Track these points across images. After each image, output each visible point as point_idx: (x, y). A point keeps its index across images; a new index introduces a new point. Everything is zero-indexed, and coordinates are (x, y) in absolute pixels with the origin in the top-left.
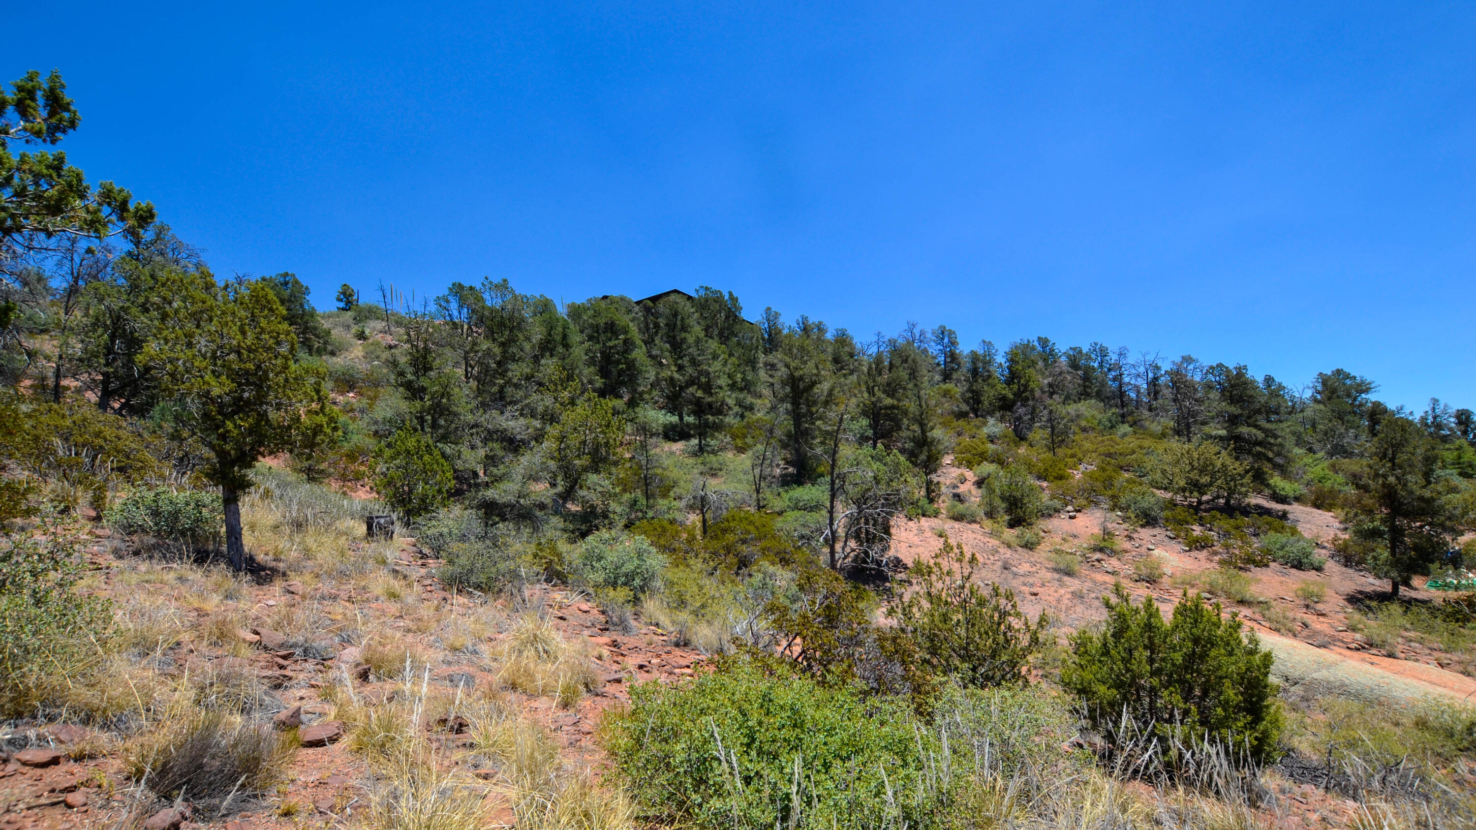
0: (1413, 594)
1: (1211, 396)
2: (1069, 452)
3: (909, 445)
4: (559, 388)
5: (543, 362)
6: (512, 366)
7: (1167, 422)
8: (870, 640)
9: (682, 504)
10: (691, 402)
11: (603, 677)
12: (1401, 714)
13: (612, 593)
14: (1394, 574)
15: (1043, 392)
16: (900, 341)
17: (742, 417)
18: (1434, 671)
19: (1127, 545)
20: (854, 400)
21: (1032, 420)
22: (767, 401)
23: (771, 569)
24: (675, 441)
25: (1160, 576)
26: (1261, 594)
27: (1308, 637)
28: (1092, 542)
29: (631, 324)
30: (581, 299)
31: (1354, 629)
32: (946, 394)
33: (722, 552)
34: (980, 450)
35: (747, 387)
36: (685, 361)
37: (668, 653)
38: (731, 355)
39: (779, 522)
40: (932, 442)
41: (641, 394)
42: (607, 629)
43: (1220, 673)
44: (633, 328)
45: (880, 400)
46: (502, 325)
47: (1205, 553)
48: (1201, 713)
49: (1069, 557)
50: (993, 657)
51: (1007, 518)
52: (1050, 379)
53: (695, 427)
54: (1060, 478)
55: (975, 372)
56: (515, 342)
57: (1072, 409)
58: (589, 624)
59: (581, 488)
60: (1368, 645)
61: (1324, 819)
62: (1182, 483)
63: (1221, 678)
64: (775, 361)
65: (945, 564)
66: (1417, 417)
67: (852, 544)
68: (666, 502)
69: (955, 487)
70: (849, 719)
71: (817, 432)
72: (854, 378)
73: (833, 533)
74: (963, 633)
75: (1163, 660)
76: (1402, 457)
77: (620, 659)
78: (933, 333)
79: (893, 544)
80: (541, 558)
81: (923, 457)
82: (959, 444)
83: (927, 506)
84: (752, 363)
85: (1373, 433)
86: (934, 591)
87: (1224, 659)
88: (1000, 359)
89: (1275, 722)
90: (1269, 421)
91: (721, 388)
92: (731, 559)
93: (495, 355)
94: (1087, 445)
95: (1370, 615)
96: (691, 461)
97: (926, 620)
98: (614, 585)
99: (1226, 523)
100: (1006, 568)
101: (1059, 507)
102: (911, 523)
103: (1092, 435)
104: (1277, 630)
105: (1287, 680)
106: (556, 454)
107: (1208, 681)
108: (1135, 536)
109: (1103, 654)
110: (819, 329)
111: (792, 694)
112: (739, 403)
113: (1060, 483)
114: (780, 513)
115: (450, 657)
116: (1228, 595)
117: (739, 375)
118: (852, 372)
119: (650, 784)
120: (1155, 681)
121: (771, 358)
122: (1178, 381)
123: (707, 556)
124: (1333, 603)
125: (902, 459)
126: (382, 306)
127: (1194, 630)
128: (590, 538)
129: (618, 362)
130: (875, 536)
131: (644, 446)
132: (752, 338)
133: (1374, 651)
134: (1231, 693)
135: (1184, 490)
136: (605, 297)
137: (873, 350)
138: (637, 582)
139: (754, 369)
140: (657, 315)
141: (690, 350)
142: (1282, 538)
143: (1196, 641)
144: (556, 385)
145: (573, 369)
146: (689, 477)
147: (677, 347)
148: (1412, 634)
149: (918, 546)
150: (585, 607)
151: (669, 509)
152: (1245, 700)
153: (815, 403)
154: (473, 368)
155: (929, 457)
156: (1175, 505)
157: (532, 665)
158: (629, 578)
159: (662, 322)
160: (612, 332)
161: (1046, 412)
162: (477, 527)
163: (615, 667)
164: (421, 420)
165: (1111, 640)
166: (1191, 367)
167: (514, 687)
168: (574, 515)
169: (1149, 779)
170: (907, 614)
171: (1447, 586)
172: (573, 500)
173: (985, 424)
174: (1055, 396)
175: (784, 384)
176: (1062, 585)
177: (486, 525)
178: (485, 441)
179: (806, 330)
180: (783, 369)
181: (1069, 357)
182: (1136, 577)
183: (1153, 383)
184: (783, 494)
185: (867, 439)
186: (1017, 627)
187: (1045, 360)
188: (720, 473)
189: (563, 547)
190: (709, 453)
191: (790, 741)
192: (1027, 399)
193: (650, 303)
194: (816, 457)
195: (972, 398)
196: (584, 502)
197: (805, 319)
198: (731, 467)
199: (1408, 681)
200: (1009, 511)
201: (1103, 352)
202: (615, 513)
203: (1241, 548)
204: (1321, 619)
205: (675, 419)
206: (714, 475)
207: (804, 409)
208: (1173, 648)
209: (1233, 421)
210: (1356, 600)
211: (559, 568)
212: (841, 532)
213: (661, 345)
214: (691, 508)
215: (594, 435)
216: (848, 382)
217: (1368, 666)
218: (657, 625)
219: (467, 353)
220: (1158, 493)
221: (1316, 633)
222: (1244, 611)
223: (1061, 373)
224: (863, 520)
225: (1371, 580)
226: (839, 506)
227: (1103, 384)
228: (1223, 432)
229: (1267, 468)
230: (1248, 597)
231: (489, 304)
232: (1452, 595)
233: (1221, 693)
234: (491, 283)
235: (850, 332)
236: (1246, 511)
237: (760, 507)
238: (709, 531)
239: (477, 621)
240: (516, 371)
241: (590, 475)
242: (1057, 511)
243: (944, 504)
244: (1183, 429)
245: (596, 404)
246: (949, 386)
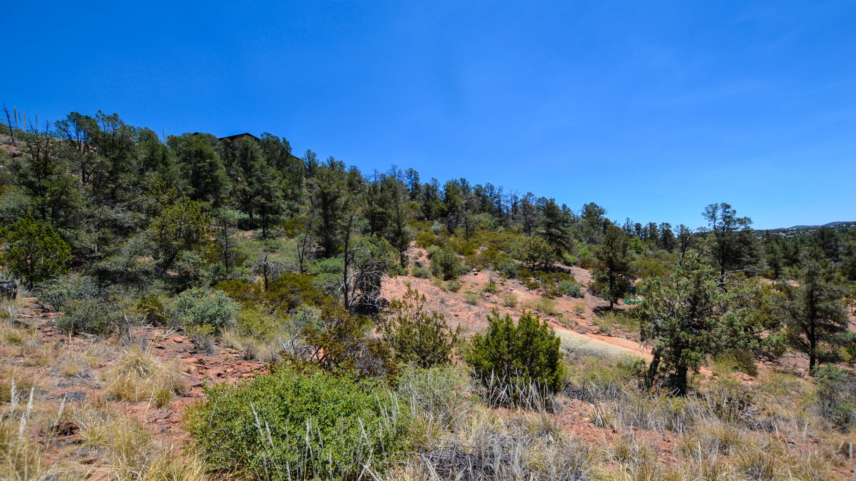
0: (618, 307)
1: (540, 213)
2: (475, 240)
3: (392, 235)
4: (160, 192)
5: (147, 174)
6: (122, 175)
7: (519, 225)
8: (364, 347)
9: (251, 270)
10: (258, 206)
11: (189, 384)
12: (612, 362)
13: (199, 329)
14: (612, 298)
15: (463, 208)
16: (387, 175)
17: (292, 216)
18: (625, 340)
19: (501, 288)
20: (360, 208)
21: (457, 222)
22: (308, 207)
23: (309, 308)
24: (247, 230)
25: (516, 303)
26: (559, 310)
27: (578, 329)
28: (485, 287)
29: (215, 153)
30: (178, 134)
31: (595, 324)
32: (412, 206)
33: (278, 299)
34: (430, 238)
35: (295, 197)
36: (254, 179)
37: (239, 364)
38: (284, 177)
39: (315, 280)
40: (404, 234)
41: (222, 199)
42: (196, 353)
43: (538, 350)
44: (217, 156)
45: (375, 209)
46: (113, 146)
47: (536, 291)
48: (530, 370)
49: (474, 295)
50: (434, 351)
51: (443, 275)
52: (466, 201)
53: (260, 221)
54: (470, 253)
55: (428, 195)
56: (124, 158)
57: (476, 217)
58: (182, 350)
59: (178, 260)
60: (601, 331)
61: (580, 414)
62: (526, 256)
63: (539, 352)
64: (312, 183)
65: (408, 301)
66: (621, 226)
67: (358, 291)
68: (240, 269)
69: (417, 258)
70: (348, 393)
71: (338, 227)
72: (360, 195)
73: (347, 286)
74: (418, 339)
75: (514, 345)
76: (615, 244)
77: (204, 371)
78: (406, 172)
79: (382, 291)
80: (145, 308)
81: (399, 242)
82: (419, 235)
83: (401, 269)
84: (299, 183)
85: (605, 233)
86: (403, 317)
87: (540, 342)
88: (441, 189)
89: (561, 371)
90: (564, 226)
91: (278, 197)
92: (284, 303)
93: (107, 167)
94: (484, 237)
95: (602, 317)
96: (258, 243)
97: (398, 333)
98: (201, 324)
99: (545, 276)
100: (442, 303)
101: (469, 269)
102: (392, 279)
103: (486, 231)
104: (565, 327)
105: (569, 350)
106: (158, 237)
107: (533, 354)
108: (505, 283)
109: (486, 345)
110: (341, 165)
111: (313, 382)
112: (290, 207)
113: (470, 256)
114: (315, 275)
115: (65, 381)
116: (545, 311)
117: (289, 190)
118: (360, 192)
119: (218, 449)
120: (510, 356)
121: (310, 181)
122: (525, 204)
123: (268, 302)
124: (588, 313)
125: (387, 242)
126: (7, 123)
127: (527, 329)
128: (183, 293)
129: (206, 177)
130: (371, 287)
131: (224, 233)
132: (298, 167)
133: (603, 334)
134: (543, 359)
135: (527, 260)
136: (196, 134)
137: (372, 180)
138: (218, 320)
139: (300, 187)
140: (234, 149)
141: (257, 173)
142: (568, 283)
143: (528, 334)
144: (158, 190)
145: (171, 180)
146: (256, 253)
147: (248, 170)
148: (617, 325)
149: (396, 292)
150: (179, 339)
151: (242, 273)
152: (549, 362)
153: (337, 209)
154: (89, 175)
155: (403, 242)
156: (523, 267)
157: (133, 381)
158: (212, 318)
159: (238, 153)
160: (201, 157)
161: (464, 218)
162: (92, 288)
163: (200, 377)
164: (43, 211)
165: (490, 337)
166: (531, 198)
167: (119, 397)
168: (173, 278)
169: (505, 405)
170: (388, 331)
171: (630, 302)
172: (172, 269)
173: (433, 224)
174: (468, 210)
175: (317, 197)
176: (470, 309)
177: (100, 286)
178: (98, 227)
179: (333, 165)
180: (318, 188)
181: (475, 189)
182: (505, 304)
183: (515, 205)
184: (317, 263)
185: (368, 231)
186: (445, 334)
187: (464, 191)
188: (277, 251)
189: (163, 299)
190: (269, 238)
191: (311, 410)
192: (454, 211)
193: (229, 140)
194: (338, 241)
195: (426, 209)
196: (180, 269)
197: (332, 159)
198: (284, 246)
199: (615, 346)
200: (444, 271)
201: (492, 188)
202: (203, 276)
203: (551, 288)
204: (583, 320)
205: (247, 216)
206: (273, 252)
207: (330, 212)
208: (518, 339)
209: (549, 225)
210: (597, 311)
211: (159, 314)
212: (352, 285)
213: (237, 168)
214: (257, 272)
215: (187, 225)
216: (357, 197)
217: (600, 341)
218: (232, 347)
219: (83, 163)
220: (516, 261)
221: (581, 327)
222: (552, 319)
223: (471, 198)
224: (365, 278)
225: (603, 301)
226: (350, 270)
227: (492, 205)
228: (544, 231)
229: (562, 249)
230: (553, 312)
231: (102, 129)
232: (632, 306)
233: (539, 359)
234: (103, 115)
235: (359, 168)
236: (553, 270)
237: (302, 271)
238: (269, 286)
239: (89, 354)
240: (124, 179)
241: (184, 252)
242: (469, 271)
243: (410, 268)
244: (527, 230)
245: (188, 205)
246: (414, 202)
